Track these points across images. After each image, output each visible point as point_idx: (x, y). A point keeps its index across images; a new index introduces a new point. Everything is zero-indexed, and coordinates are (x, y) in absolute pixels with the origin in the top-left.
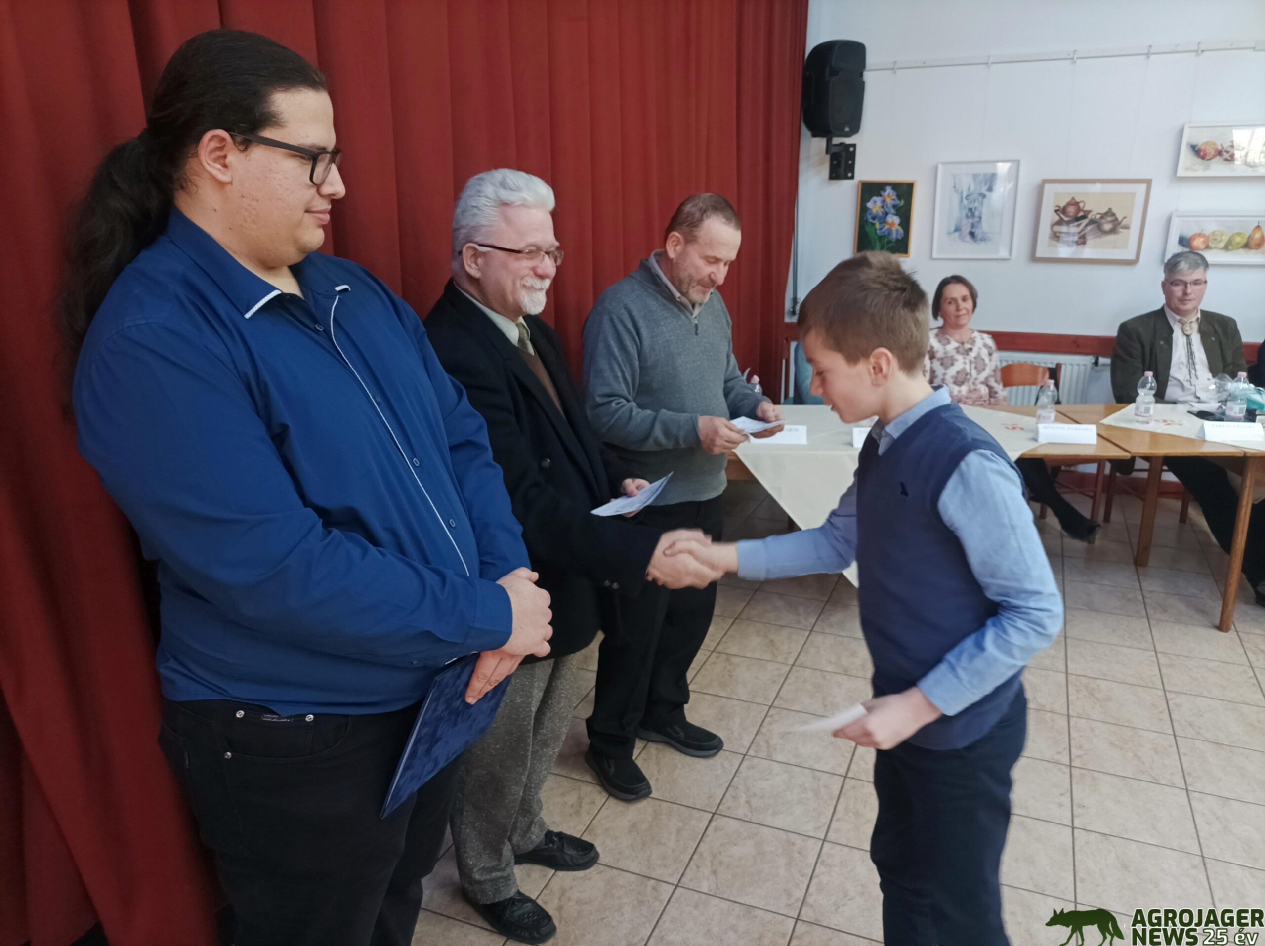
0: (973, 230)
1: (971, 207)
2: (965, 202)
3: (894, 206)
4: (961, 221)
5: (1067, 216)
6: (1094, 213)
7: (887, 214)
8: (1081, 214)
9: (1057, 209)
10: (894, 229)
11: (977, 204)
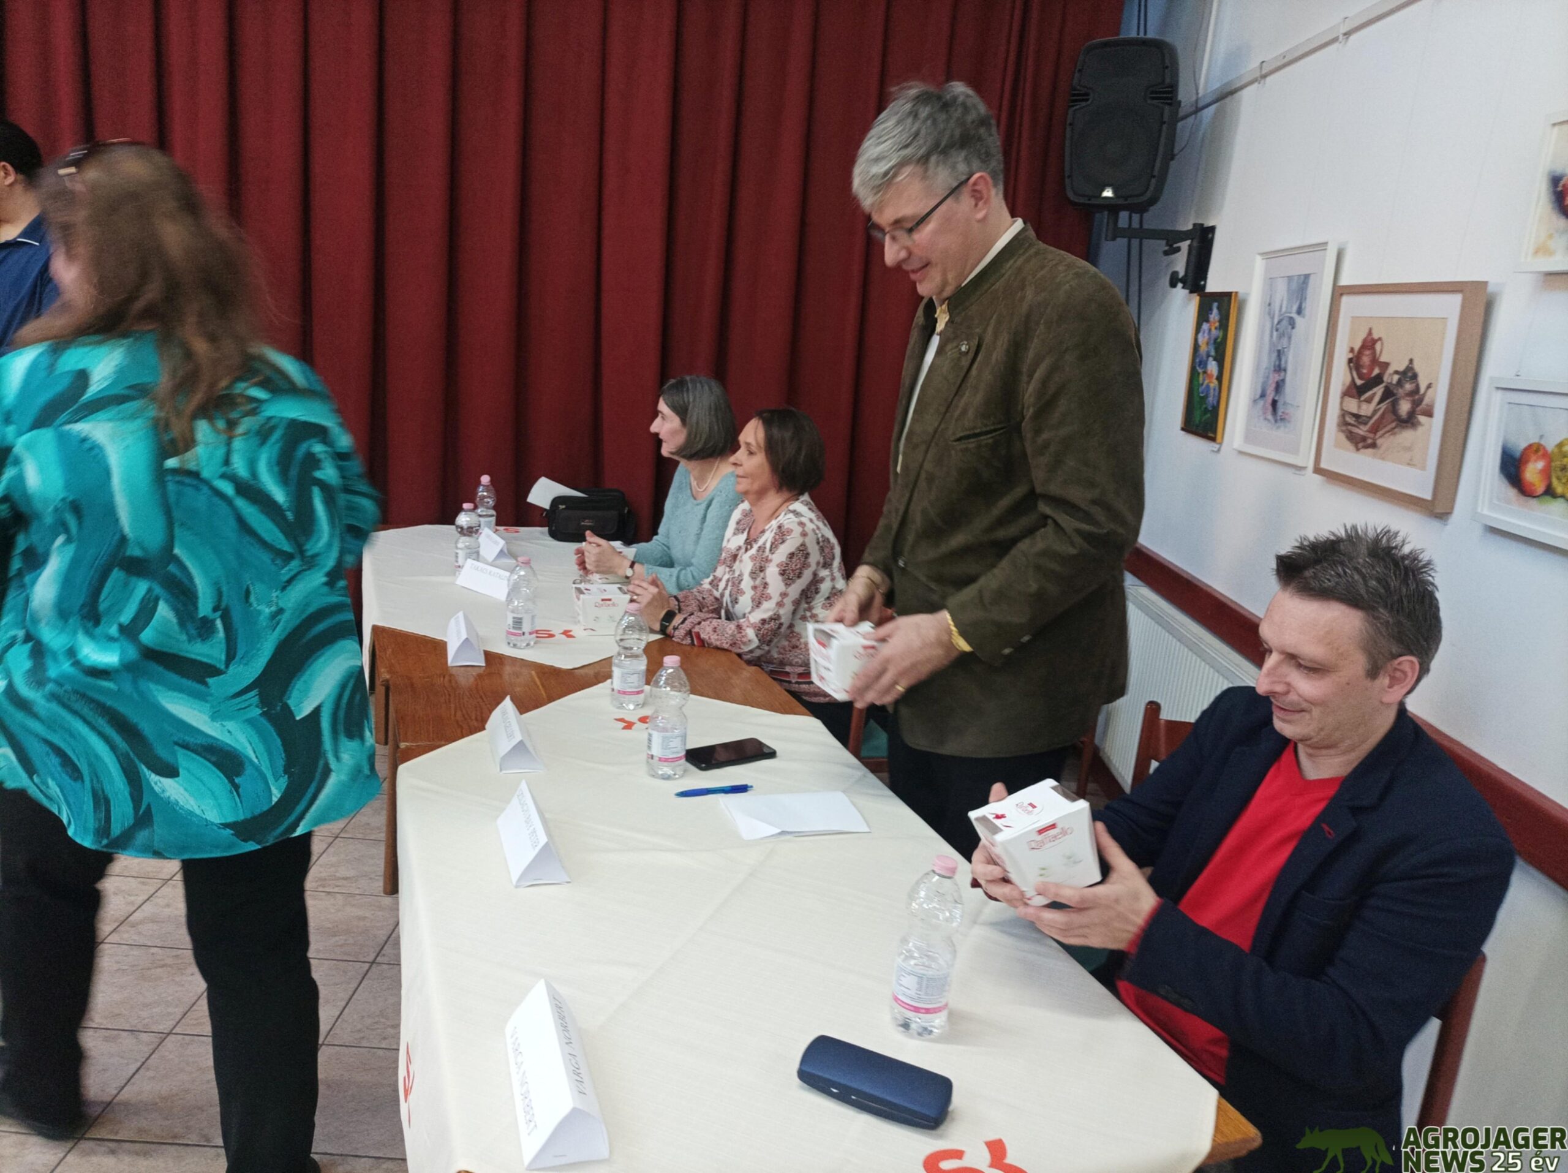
0: (1276, 398)
1: (1280, 348)
2: (1275, 333)
3: (1216, 340)
4: (1268, 377)
5: (1360, 378)
6: (1391, 370)
7: (1208, 356)
8: (1376, 371)
9: (1351, 355)
10: (1212, 385)
11: (1285, 341)
